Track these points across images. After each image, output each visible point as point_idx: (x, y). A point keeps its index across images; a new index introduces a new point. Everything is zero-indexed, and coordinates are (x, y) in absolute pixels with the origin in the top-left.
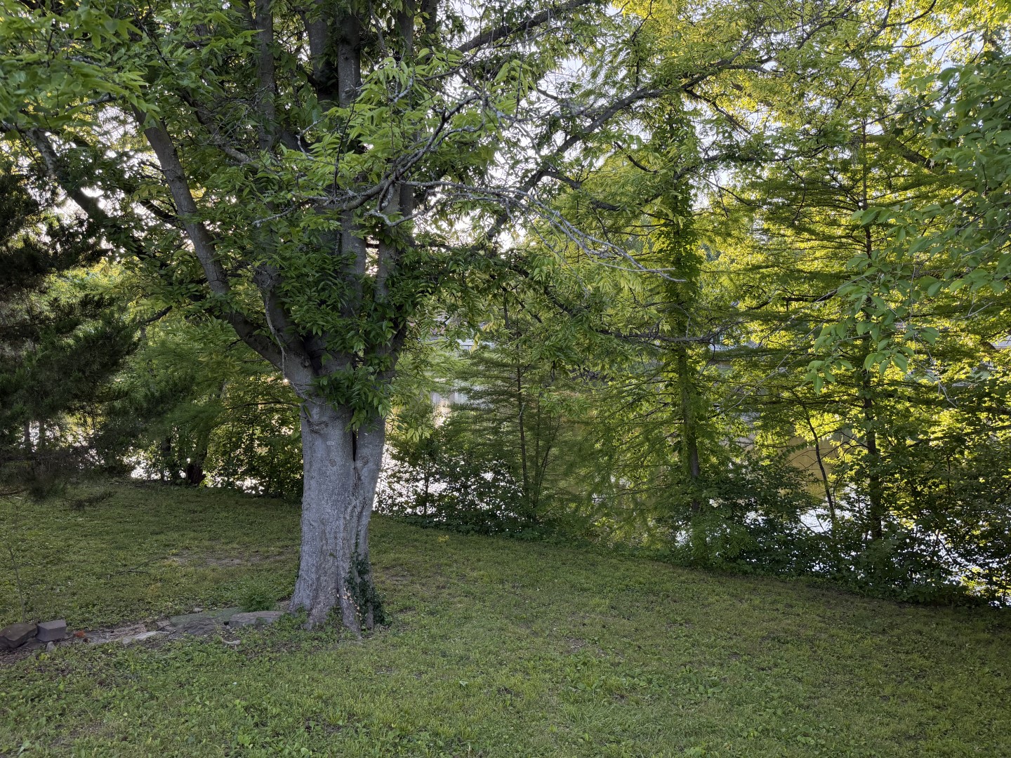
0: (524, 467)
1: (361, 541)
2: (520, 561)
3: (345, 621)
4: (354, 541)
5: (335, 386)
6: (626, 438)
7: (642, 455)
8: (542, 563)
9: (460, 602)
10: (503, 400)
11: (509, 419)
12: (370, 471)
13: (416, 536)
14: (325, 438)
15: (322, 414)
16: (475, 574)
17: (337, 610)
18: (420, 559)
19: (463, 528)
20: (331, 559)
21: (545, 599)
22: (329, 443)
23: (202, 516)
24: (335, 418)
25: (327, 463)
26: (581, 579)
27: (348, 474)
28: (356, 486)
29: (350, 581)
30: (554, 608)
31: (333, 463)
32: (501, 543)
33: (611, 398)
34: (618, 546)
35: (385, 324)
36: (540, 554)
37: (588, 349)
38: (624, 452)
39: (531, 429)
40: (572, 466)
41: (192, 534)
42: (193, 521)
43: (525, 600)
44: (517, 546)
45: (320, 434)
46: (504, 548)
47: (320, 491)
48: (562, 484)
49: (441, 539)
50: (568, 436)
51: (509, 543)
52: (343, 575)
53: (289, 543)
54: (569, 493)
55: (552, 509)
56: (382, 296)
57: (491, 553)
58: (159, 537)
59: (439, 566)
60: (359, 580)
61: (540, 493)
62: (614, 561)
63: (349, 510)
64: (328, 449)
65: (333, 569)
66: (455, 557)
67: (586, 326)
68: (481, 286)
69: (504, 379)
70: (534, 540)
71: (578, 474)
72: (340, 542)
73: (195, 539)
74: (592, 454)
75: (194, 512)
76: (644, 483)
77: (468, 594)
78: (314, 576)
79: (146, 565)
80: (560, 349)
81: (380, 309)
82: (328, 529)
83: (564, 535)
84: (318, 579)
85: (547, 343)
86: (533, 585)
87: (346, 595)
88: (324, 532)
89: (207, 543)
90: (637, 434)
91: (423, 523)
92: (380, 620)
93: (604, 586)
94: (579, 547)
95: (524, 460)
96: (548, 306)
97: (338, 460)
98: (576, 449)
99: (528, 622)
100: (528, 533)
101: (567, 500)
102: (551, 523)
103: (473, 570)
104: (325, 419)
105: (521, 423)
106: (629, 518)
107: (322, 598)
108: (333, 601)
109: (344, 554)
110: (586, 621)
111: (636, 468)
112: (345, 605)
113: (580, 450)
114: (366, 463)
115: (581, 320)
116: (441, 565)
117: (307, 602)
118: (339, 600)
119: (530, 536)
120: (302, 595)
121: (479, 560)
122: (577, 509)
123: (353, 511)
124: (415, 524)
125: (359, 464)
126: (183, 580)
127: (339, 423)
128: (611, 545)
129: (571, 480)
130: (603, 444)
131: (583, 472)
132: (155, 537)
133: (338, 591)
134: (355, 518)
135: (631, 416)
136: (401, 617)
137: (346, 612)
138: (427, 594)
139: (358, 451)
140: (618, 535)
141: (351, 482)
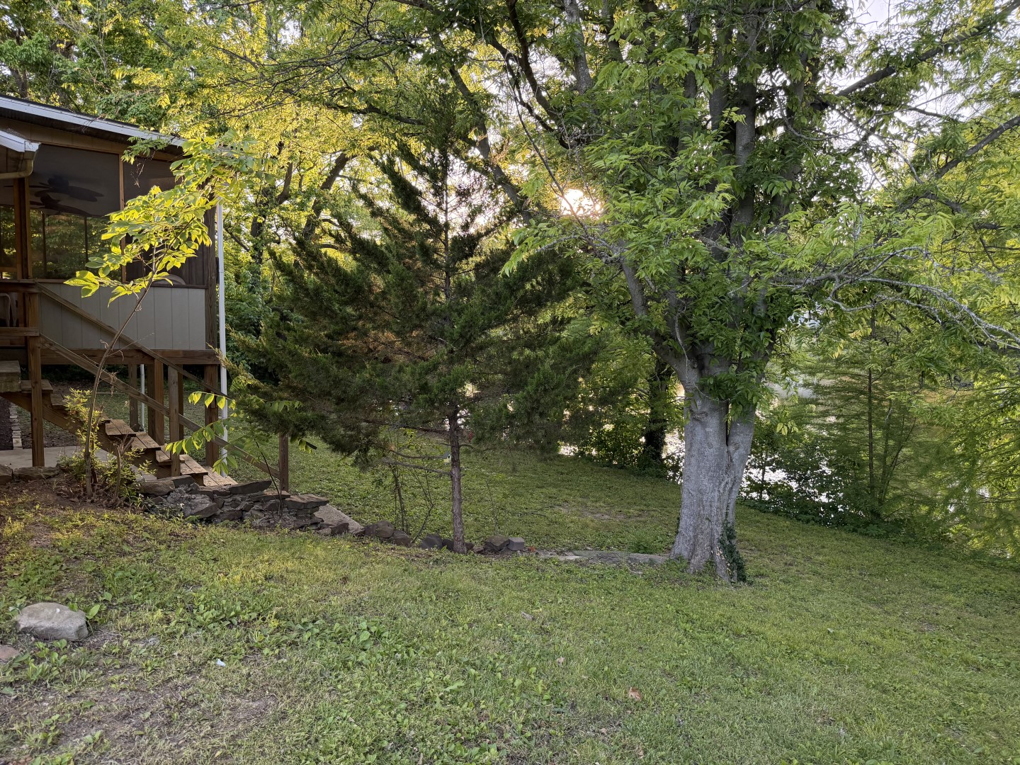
0: (871, 466)
1: (730, 512)
2: (866, 554)
3: (719, 572)
4: (724, 511)
5: (718, 385)
6: (992, 445)
7: (1012, 464)
8: (889, 558)
9: (809, 579)
10: (853, 397)
11: (858, 416)
12: (740, 455)
13: (758, 518)
14: (704, 425)
15: (703, 405)
16: (821, 558)
17: (711, 562)
18: (765, 538)
19: (804, 517)
20: (707, 522)
21: (894, 587)
22: (707, 430)
23: (569, 477)
24: (714, 410)
25: (705, 445)
26: (934, 577)
27: (722, 456)
28: (728, 467)
29: (721, 542)
30: (905, 596)
31: (710, 446)
32: (844, 535)
33: (978, 401)
34: (976, 555)
35: (762, 334)
36: (887, 550)
37: (961, 360)
38: (989, 458)
39: (880, 427)
40: (928, 468)
41: (567, 491)
42: (563, 481)
43: (874, 586)
44: (862, 540)
45: (701, 422)
46: (848, 540)
47: (699, 467)
48: (912, 485)
49: (782, 524)
50: (922, 437)
51: (854, 536)
52: (716, 536)
53: (645, 508)
54: (920, 495)
55: (901, 509)
56: (761, 311)
57: (835, 543)
58: (544, 490)
59: (785, 547)
60: (728, 543)
61: (887, 492)
62: (971, 567)
63: (723, 485)
64: (707, 435)
65: (708, 530)
66: (800, 541)
67: (960, 339)
68: (852, 299)
69: (853, 376)
70: (879, 536)
71: (933, 477)
72: (714, 509)
73: (570, 495)
74: (951, 458)
75: (562, 474)
76: (1011, 494)
77: (815, 573)
78: (691, 534)
79: (541, 510)
80: (931, 360)
81: (759, 322)
82: (705, 498)
83: (913, 536)
84: (695, 537)
85: (918, 354)
86: (881, 575)
87: (719, 553)
88: (701, 500)
89: (580, 500)
90: (1007, 441)
91: (760, 506)
92: (742, 578)
93: (960, 586)
94: (930, 549)
95: (871, 459)
96: (919, 319)
97: (714, 443)
98: (933, 451)
99: (880, 603)
100: (873, 529)
101: (918, 502)
102: (898, 523)
103: (819, 554)
104: (705, 410)
105: (870, 421)
106: (992, 527)
107: (699, 551)
108: (708, 556)
109: (717, 520)
110: (939, 612)
111: (1003, 476)
112: (718, 560)
113: (938, 453)
114: (737, 449)
115: (956, 333)
116: (786, 546)
117: (685, 554)
118: (712, 555)
119: (875, 532)
120: (681, 547)
121: (823, 547)
122: (929, 512)
123: (725, 486)
124: (754, 507)
125: (732, 448)
126: (572, 525)
127: (716, 414)
128: (967, 552)
129: (924, 482)
130: (965, 449)
131: (938, 475)
132: (540, 490)
133: (712, 548)
134: (727, 492)
135: (1001, 420)
136: (758, 580)
137: (719, 566)
138: (777, 568)
139: (730, 438)
140: (976, 544)
141: (725, 463)
